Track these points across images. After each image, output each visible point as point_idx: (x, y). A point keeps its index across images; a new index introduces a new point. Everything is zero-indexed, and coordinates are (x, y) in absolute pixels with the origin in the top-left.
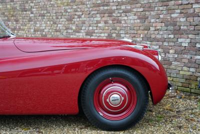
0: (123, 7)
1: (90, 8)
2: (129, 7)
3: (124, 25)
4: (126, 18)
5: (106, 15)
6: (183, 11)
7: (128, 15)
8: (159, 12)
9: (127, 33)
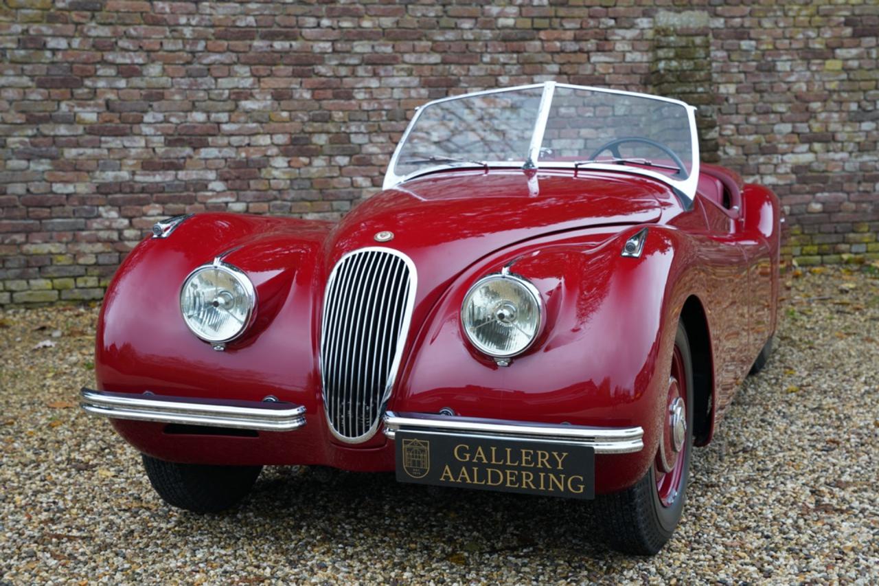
0: (362, 47)
1: (196, 40)
2: (389, 50)
3: (365, 106)
4: (374, 83)
5: (283, 70)
6: (567, 68)
7: (382, 73)
8: (497, 68)
9: (379, 131)
